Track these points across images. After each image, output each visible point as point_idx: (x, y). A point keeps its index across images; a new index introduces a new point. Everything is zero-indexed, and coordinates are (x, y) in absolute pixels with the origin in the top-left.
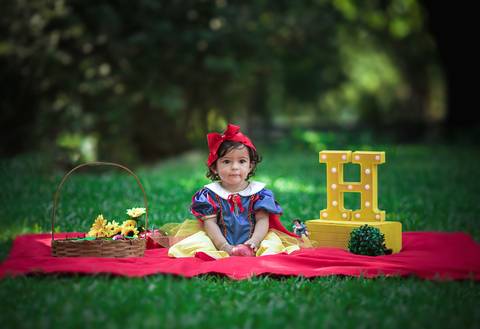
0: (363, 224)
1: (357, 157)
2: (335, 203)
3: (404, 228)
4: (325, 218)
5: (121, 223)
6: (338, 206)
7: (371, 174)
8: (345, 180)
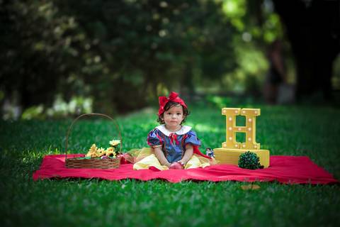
0: (247, 151)
1: (244, 112)
2: (231, 138)
3: (271, 154)
4: (225, 147)
5: (106, 149)
6: (232, 140)
7: (252, 122)
8: (237, 125)
